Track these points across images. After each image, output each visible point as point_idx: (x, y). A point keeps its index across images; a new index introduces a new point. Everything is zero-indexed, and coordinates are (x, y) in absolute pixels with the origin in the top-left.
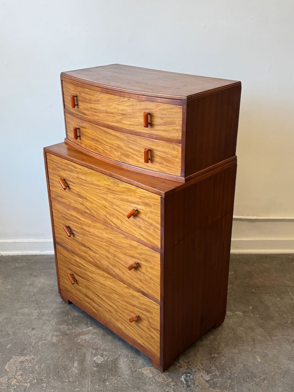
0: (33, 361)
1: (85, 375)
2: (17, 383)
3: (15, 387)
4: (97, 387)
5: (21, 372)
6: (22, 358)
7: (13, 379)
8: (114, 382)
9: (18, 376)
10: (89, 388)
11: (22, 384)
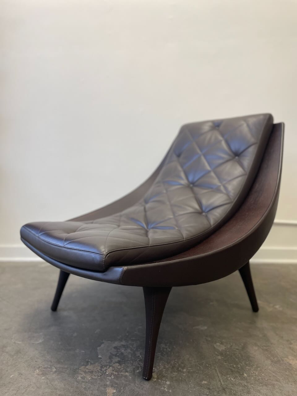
0: (131, 347)
1: (209, 365)
2: (114, 373)
3: (113, 377)
4: (232, 379)
5: (117, 359)
6: (117, 344)
7: (108, 367)
8: (254, 374)
9: (114, 363)
10: (221, 381)
11: (122, 373)
